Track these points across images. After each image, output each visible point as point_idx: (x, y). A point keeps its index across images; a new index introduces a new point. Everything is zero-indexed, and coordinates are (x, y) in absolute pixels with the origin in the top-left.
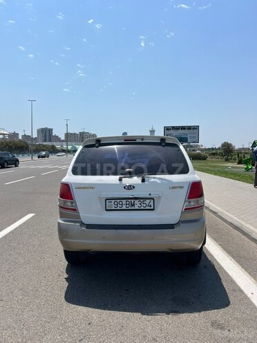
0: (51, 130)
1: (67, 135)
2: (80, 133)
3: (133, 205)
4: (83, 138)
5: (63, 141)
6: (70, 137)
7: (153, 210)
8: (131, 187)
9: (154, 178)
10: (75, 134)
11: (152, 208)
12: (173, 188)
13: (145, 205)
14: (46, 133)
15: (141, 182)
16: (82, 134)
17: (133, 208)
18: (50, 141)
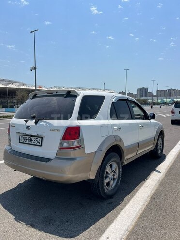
0: (146, 89)
1: (158, 91)
2: (169, 90)
3: (31, 141)
4: (170, 93)
5: (155, 96)
6: (160, 93)
7: (41, 146)
8: (28, 128)
9: (43, 122)
10: (164, 90)
11: (40, 144)
12: (53, 130)
13: (37, 142)
14: (143, 91)
15: (34, 124)
16: (170, 90)
17: (31, 143)
18: (146, 96)
